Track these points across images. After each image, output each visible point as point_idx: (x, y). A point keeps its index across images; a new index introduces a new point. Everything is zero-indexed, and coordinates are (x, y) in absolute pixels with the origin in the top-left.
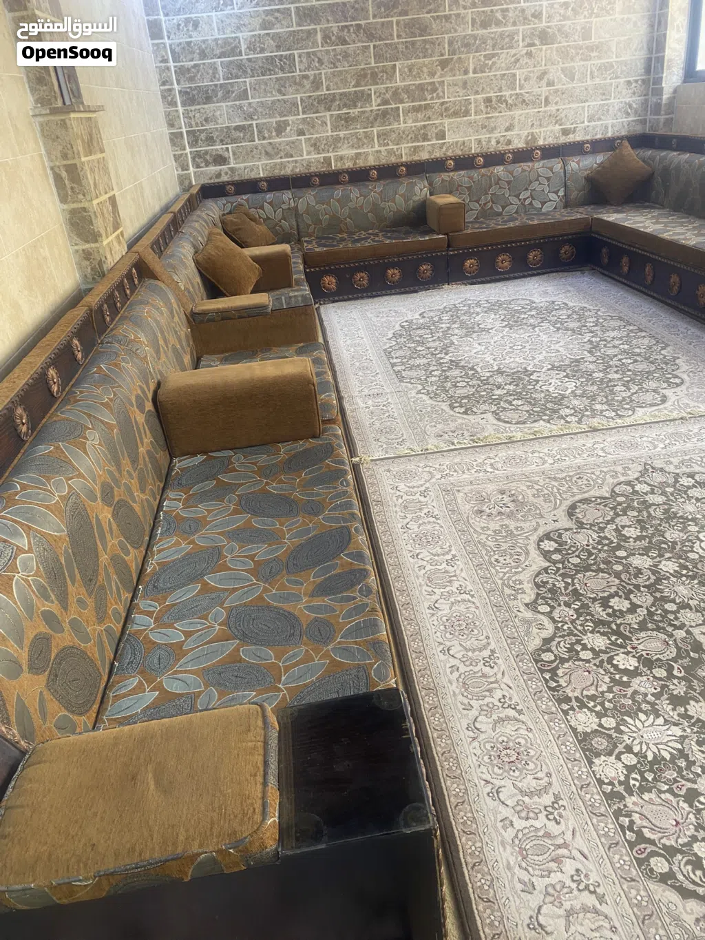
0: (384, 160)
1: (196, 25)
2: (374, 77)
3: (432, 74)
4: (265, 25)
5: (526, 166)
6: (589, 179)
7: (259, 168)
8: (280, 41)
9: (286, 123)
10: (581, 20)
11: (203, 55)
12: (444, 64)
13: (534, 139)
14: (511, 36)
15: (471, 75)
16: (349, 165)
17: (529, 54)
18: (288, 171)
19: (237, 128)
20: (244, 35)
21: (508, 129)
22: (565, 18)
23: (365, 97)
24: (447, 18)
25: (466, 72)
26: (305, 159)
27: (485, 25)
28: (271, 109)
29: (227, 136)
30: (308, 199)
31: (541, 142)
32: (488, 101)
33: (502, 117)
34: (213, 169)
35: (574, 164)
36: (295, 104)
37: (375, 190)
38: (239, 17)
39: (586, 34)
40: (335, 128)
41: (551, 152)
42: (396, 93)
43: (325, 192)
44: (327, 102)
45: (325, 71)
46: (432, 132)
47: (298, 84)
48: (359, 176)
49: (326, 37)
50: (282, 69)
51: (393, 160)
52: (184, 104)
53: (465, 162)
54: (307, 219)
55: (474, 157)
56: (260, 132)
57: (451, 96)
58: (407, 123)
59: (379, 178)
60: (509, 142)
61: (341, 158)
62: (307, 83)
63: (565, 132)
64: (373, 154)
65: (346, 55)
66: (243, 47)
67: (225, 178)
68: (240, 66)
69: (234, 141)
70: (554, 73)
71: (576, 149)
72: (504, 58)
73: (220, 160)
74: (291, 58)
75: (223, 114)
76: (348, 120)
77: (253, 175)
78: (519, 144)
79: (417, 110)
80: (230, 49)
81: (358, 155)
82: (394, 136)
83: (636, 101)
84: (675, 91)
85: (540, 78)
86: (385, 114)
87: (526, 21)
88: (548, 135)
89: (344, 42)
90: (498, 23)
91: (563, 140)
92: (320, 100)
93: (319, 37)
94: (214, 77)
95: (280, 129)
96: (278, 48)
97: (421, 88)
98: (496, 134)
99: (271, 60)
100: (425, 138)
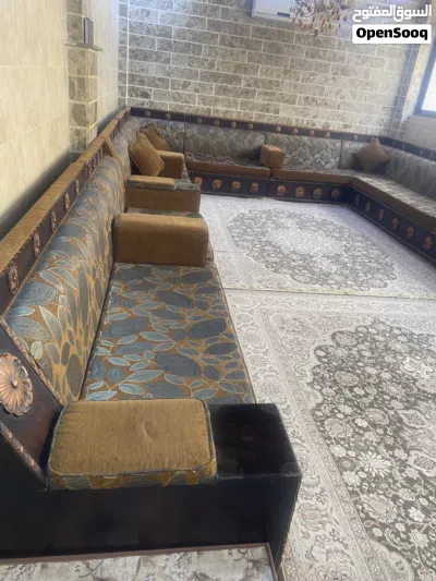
0: (242, 118)
1: (148, 13)
2: (246, 70)
3: (278, 76)
4: (189, 25)
5: (322, 140)
6: (354, 155)
7: (168, 105)
8: (196, 37)
9: (189, 83)
10: (365, 67)
11: (148, 32)
12: (286, 72)
13: (328, 125)
14: (326, 66)
15: (300, 82)
16: (221, 116)
17: (334, 79)
18: (184, 111)
19: (160, 79)
20: (175, 27)
21: (314, 117)
22: (357, 64)
23: (238, 80)
24: (293, 47)
25: (298, 80)
26: (196, 106)
27: (313, 56)
28: (182, 73)
29: (153, 82)
30: (194, 130)
31: (331, 128)
32: (307, 98)
33: (313, 110)
34: (140, 99)
35: (347, 145)
36: (196, 73)
37: (233, 134)
38: (175, 16)
39: (366, 75)
40: (217, 93)
41: (336, 135)
42: (256, 82)
43: (204, 128)
44: (216, 77)
45: (218, 59)
46: (272, 108)
47: (201, 63)
48: (226, 124)
49: (223, 40)
50: (193, 52)
51: (247, 119)
52: (130, 57)
53: (287, 130)
54: (191, 141)
55: (292, 128)
56: (173, 85)
57: (285, 91)
58: (258, 100)
59: (237, 128)
60: (314, 125)
61: (217, 111)
62: (206, 64)
63: (346, 126)
64: (236, 112)
65: (232, 54)
66: (173, 34)
67: (146, 107)
68: (169, 44)
69: (156, 86)
70: (345, 92)
71: (350, 137)
72: (320, 77)
73: (145, 95)
74: (200, 47)
75: (153, 69)
76: (225, 90)
77: (163, 109)
78: (319, 127)
79: (266, 94)
80: (165, 33)
81: (227, 112)
82: (250, 105)
83: (386, 118)
84: (408, 118)
85: (338, 93)
86: (247, 92)
87: (335, 60)
88: (336, 126)
89: (232, 46)
90: (320, 57)
91: (343, 130)
92: (212, 75)
93: (219, 40)
94: (152, 46)
95: (185, 86)
96: (194, 39)
97: (270, 82)
98: (307, 118)
99: (188, 45)
100: (268, 111)
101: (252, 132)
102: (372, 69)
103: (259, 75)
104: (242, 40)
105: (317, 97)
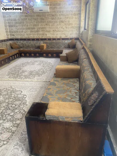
2: (36, 25)
4: (20, 17)
7: (19, 37)
8: (22, 19)
9: (23, 31)
12: (46, 24)
14: (57, 21)
16: (32, 38)
17: (60, 24)
18: (23, 38)
19: (16, 31)
21: (57, 35)
22: (65, 19)
23: (35, 28)
25: (50, 26)
27: (52, 19)
28: (21, 29)
30: (25, 42)
31: (62, 37)
32: (53, 30)
36: (24, 28)
39: (69, 22)
40: (30, 32)
42: (39, 28)
43: (28, 41)
51: (39, 38)
52: (9, 27)
56: (19, 32)
57: (47, 29)
59: (36, 40)
64: (36, 37)
66: (17, 20)
67: (14, 38)
70: (64, 27)
72: (56, 24)
74: (24, 22)
75: (14, 29)
82: (39, 34)
83: (78, 32)
87: (59, 19)
89: (31, 20)
90: (55, 19)
91: (66, 37)
92: (28, 28)
93: (28, 19)
99: (21, 22)
101: (40, 41)
102: (70, 20)
103: (40, 26)
104: (33, 18)
105: (56, 30)
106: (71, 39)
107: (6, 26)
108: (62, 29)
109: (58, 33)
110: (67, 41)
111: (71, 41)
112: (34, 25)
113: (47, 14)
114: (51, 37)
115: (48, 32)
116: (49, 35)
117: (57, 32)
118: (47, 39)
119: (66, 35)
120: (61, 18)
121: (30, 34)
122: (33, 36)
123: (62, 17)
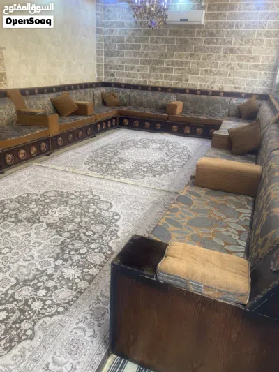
0: (165, 85)
1: (112, 31)
2: (166, 56)
3: (187, 58)
4: (133, 34)
8: (137, 40)
9: (135, 67)
10: (248, 46)
11: (113, 41)
12: (191, 55)
13: (223, 88)
14: (219, 48)
15: (201, 60)
16: (153, 84)
23: (161, 62)
24: (195, 39)
28: (130, 61)
33: (211, 78)
34: (110, 77)
36: (138, 61)
38: (125, 30)
42: (173, 62)
45: (149, 52)
47: (140, 54)
49: (152, 41)
50: (136, 49)
51: (168, 86)
52: (104, 55)
53: (193, 92)
54: (133, 100)
55: (197, 90)
56: (126, 68)
57: (193, 67)
58: (174, 74)
59: (161, 91)
60: (212, 87)
61: (151, 82)
62: (143, 55)
63: (236, 88)
64: (162, 82)
65: (157, 47)
66: (125, 40)
67: (113, 81)
68: (123, 46)
69: (117, 69)
70: (234, 64)
71: (238, 95)
72: (215, 55)
73: (112, 75)
74: (139, 46)
76: (154, 69)
79: (179, 69)
80: (121, 40)
81: (156, 82)
82: (170, 77)
85: (228, 66)
86: (168, 69)
87: (225, 44)
89: (157, 43)
90: (214, 43)
92: (147, 61)
93: (149, 40)
94: (115, 48)
95: (132, 68)
97: (182, 62)
101: (169, 94)
102: (253, 47)
103: (174, 59)
104: (163, 38)
105: (214, 69)
106: (248, 96)
107: (99, 53)
108: (229, 68)
109: (217, 77)
110: (236, 99)
111: (245, 100)
112: (162, 55)
113: (196, 29)
114: (199, 88)
115: (193, 73)
116: (194, 82)
117: (214, 75)
118: (188, 91)
119: (236, 86)
120: (230, 42)
121: (149, 76)
122: (154, 80)
123: (234, 38)
